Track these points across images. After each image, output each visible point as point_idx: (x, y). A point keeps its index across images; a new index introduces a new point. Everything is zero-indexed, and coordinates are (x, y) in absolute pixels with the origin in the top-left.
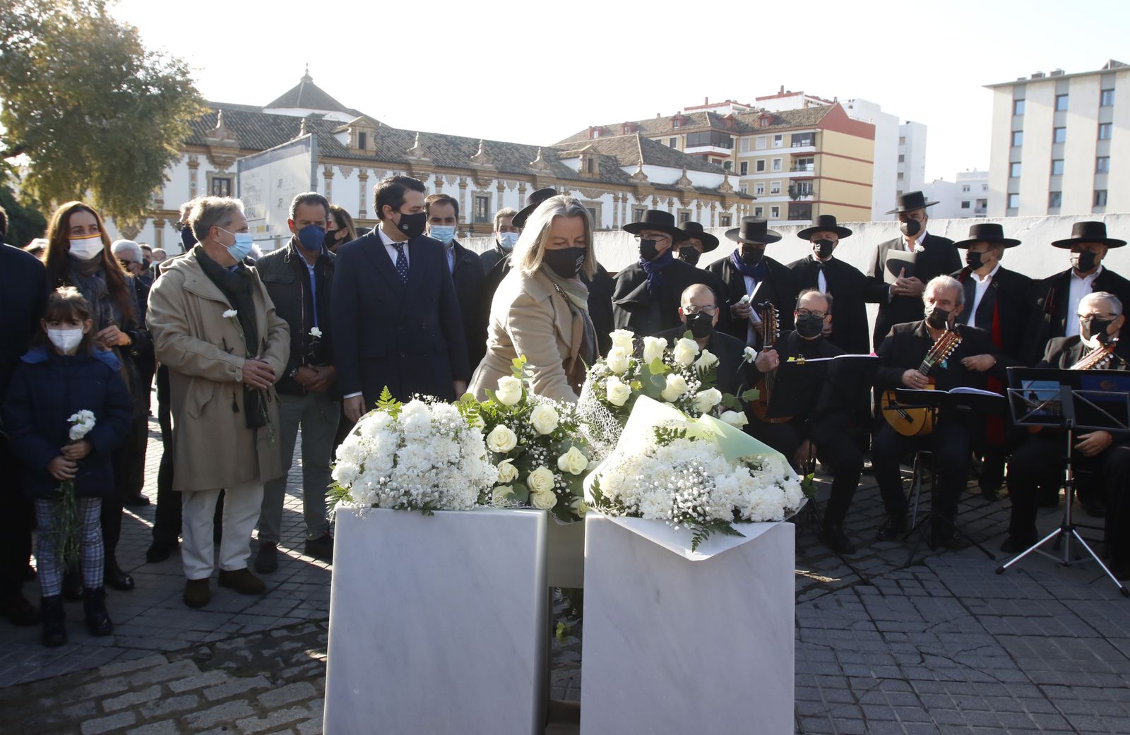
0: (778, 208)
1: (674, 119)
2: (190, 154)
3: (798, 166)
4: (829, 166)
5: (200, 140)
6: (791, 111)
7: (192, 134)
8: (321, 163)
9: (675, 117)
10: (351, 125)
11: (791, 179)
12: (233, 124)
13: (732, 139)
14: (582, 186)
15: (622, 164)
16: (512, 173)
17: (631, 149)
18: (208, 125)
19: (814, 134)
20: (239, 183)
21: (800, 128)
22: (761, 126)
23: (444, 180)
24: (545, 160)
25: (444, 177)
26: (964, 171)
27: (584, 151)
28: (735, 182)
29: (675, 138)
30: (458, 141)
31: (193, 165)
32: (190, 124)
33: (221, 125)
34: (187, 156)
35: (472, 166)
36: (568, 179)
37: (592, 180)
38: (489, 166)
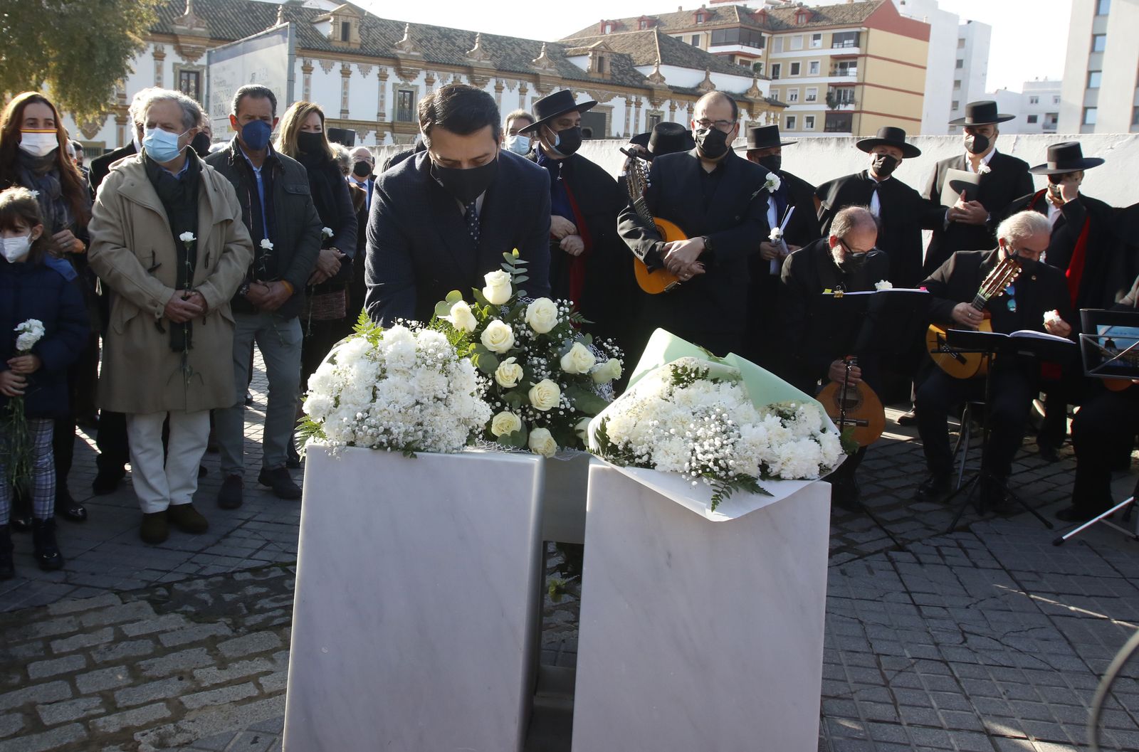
0: (813, 117)
1: (698, 13)
2: (157, 43)
3: (839, 70)
4: (874, 71)
5: (167, 29)
6: (833, 7)
7: (158, 21)
8: (299, 56)
9: (699, 11)
10: (334, 14)
11: (830, 85)
12: (203, 10)
13: (764, 38)
14: (591, 88)
15: (637, 64)
16: (513, 72)
17: (647, 47)
18: (175, 11)
19: (858, 34)
20: (208, 76)
21: (843, 26)
22: (797, 23)
23: (436, 77)
24: (550, 57)
25: (436, 74)
26: (1033, 80)
27: (594, 48)
28: (765, 87)
29: (698, 36)
30: (452, 34)
31: (159, 56)
32: (155, 9)
33: (190, 12)
34: (152, 46)
35: (468, 63)
36: (574, 80)
37: (602, 81)
38: (487, 62)
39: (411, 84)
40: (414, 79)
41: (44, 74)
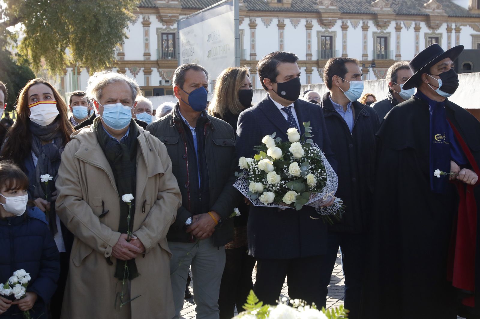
2: (144, 15)
5: (150, 4)
8: (246, 16)
14: (472, 22)
16: (409, 15)
23: (349, 24)
25: (349, 21)
31: (146, 24)
34: (141, 17)
35: (373, 11)
36: (458, 17)
38: (388, 9)
39: (330, 30)
40: (333, 26)
41: (66, 43)
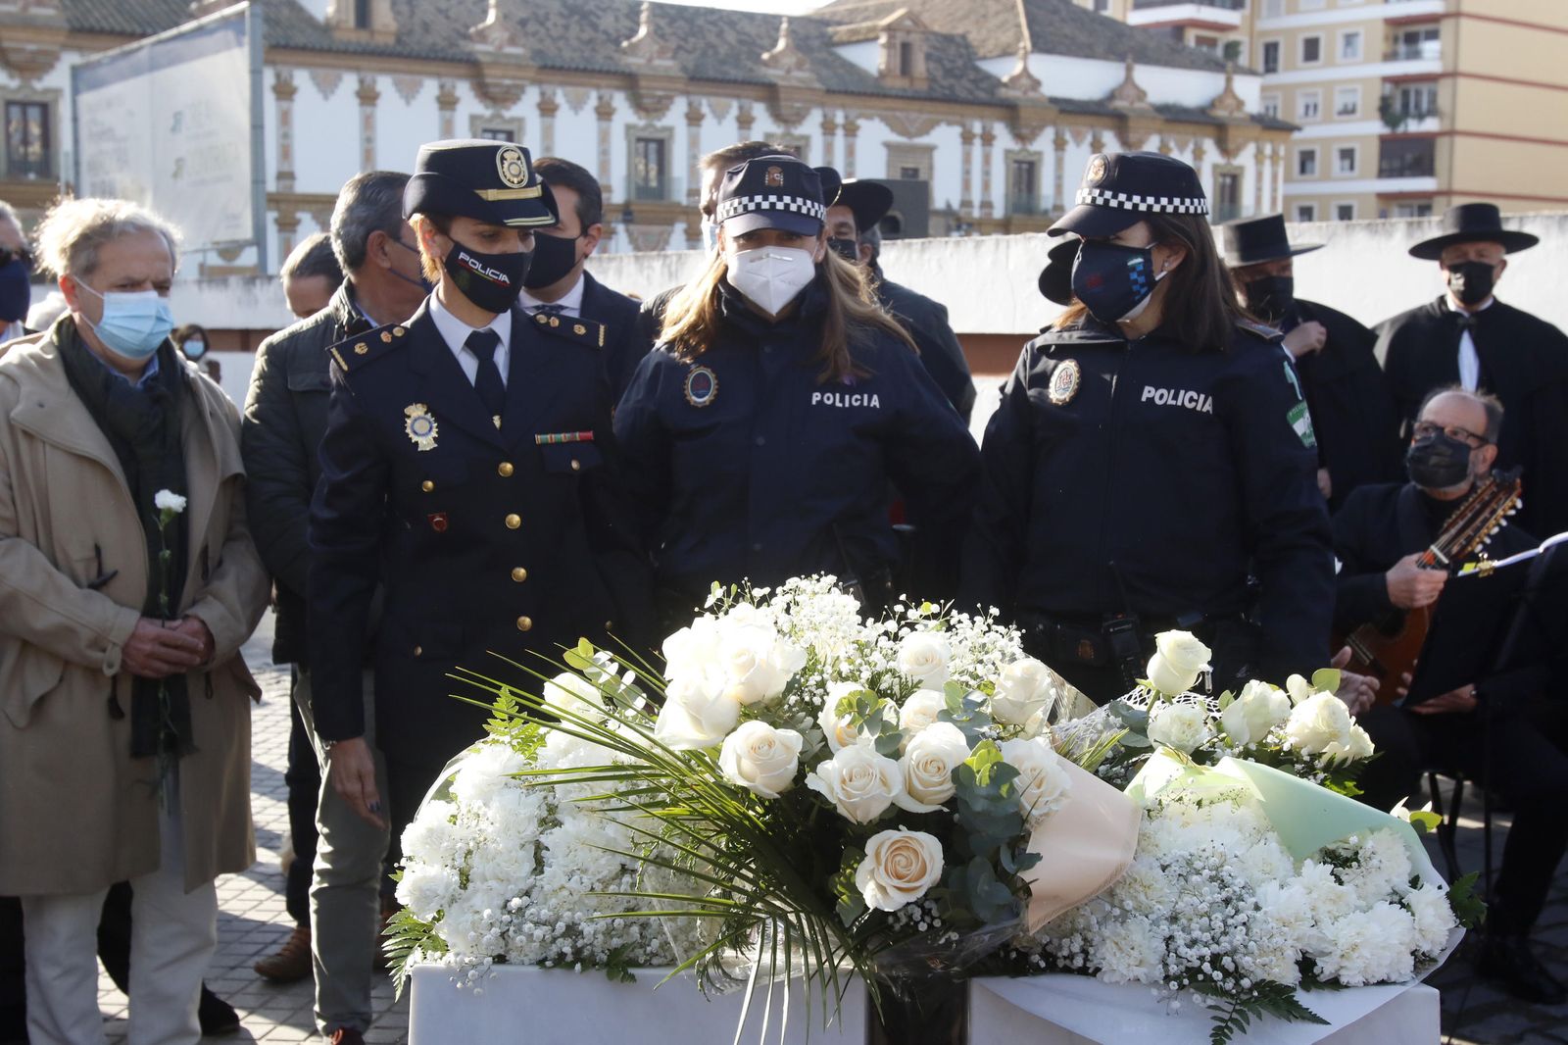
0: (1353, 150)
3: (1402, 48)
4: (1477, 46)
8: (269, 64)
11: (1386, 79)
14: (886, 109)
15: (981, 52)
16: (723, 81)
17: (1001, 18)
20: (75, 120)
23: (560, 98)
24: (798, 48)
25: (559, 92)
27: (890, 24)
28: (1249, 92)
30: (590, 6)
35: (626, 65)
36: (853, 93)
37: (910, 94)
38: (666, 64)
39: (507, 114)
40: (515, 103)
